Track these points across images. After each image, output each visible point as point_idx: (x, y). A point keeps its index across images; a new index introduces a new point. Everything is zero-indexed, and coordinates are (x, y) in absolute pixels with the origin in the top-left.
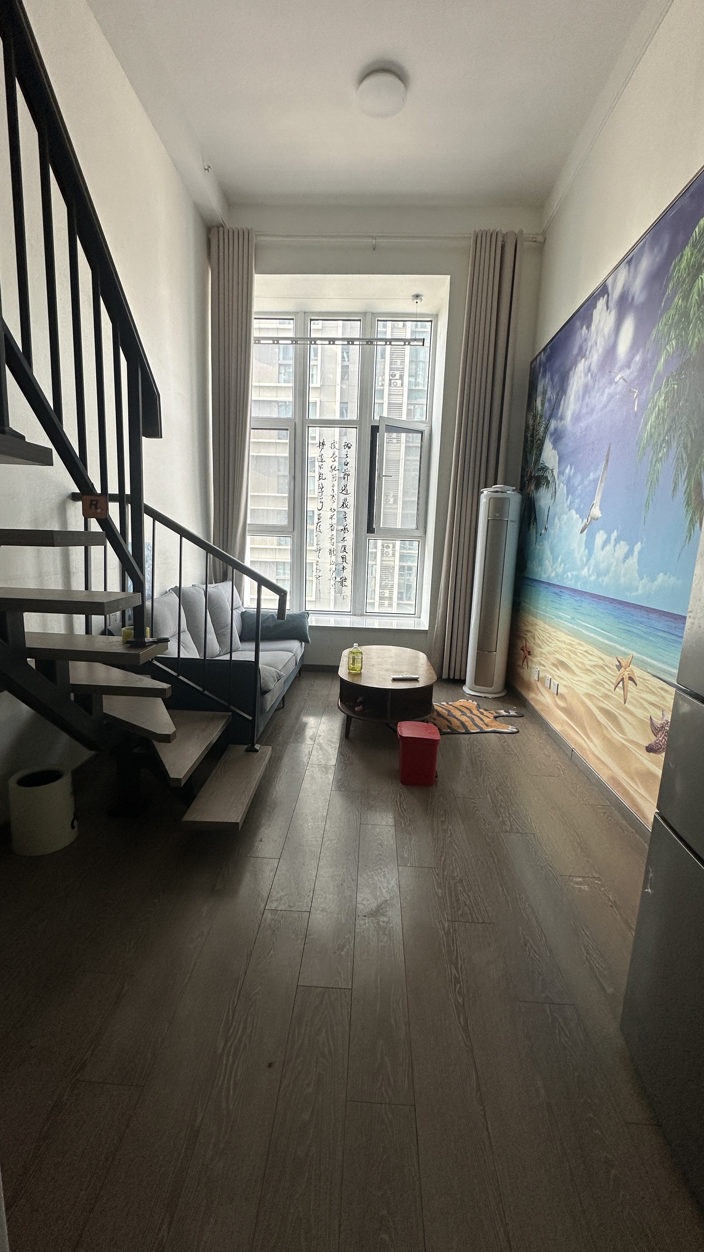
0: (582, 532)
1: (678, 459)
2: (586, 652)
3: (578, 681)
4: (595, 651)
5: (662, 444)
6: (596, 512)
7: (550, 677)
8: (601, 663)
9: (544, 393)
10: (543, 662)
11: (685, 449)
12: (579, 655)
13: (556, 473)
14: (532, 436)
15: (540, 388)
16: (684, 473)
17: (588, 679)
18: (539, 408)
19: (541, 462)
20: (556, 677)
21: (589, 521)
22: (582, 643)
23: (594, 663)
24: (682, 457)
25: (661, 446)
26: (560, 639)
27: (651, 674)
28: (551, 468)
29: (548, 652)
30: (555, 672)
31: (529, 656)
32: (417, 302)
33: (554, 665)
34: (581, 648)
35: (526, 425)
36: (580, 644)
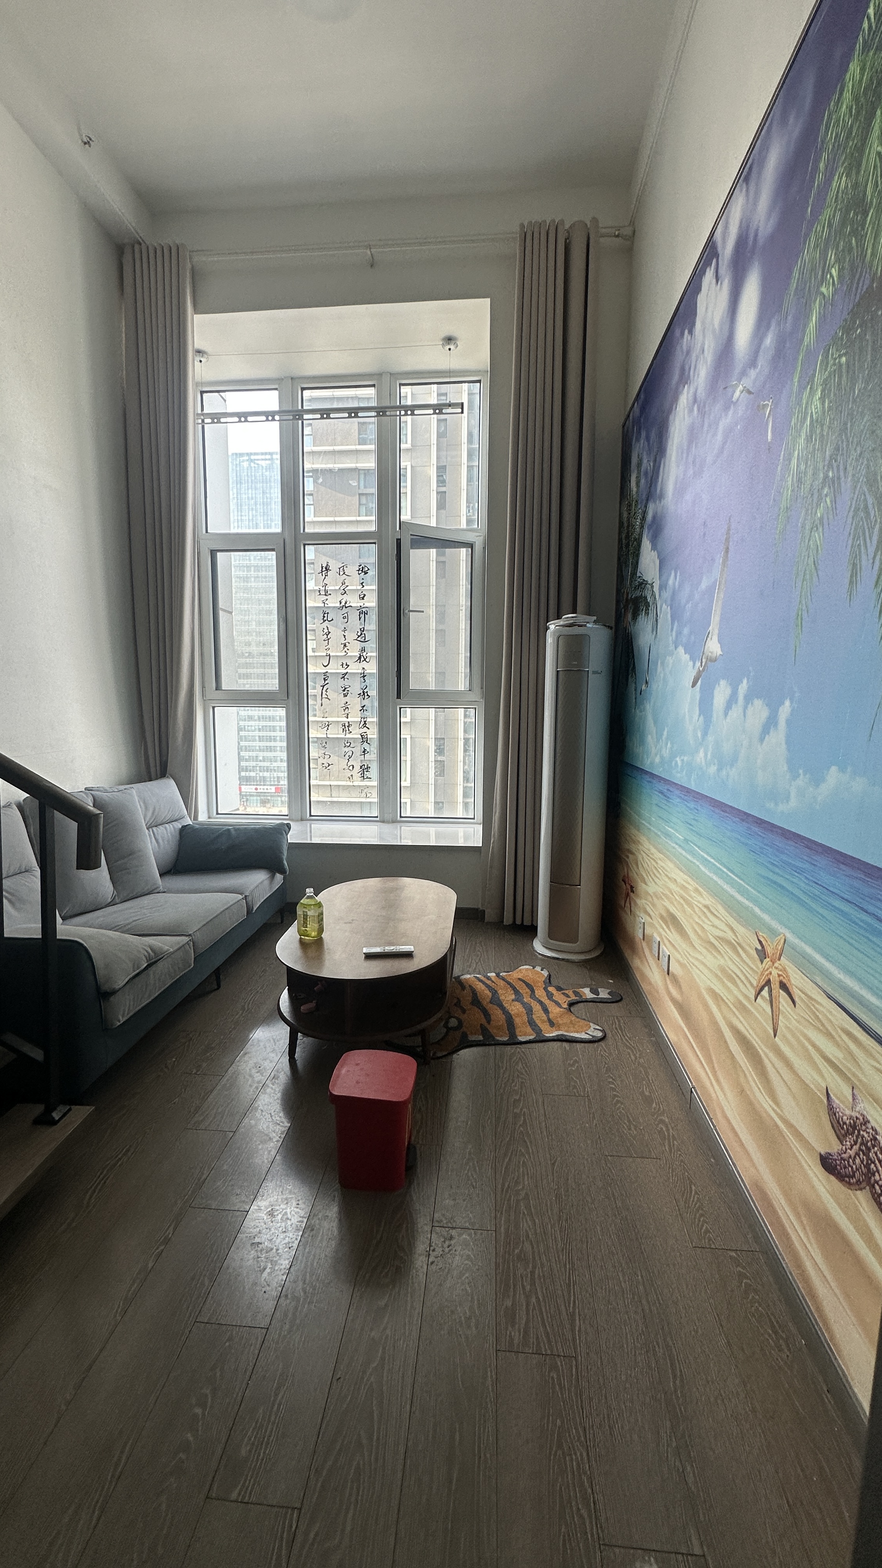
0: (694, 684)
1: (857, 510)
2: (707, 907)
3: (697, 959)
4: (720, 908)
5: (822, 488)
6: (714, 647)
7: (658, 939)
8: (730, 935)
9: (639, 465)
10: (648, 909)
11: (871, 486)
12: (697, 909)
13: (656, 589)
14: (627, 537)
15: (634, 460)
16: (871, 538)
17: (711, 960)
18: (634, 489)
19: (638, 574)
20: (666, 942)
21: (703, 664)
22: (700, 889)
23: (721, 934)
24: (866, 507)
25: (820, 495)
26: (669, 875)
27: (824, 992)
28: (650, 582)
29: (654, 893)
30: (666, 932)
31: (632, 894)
32: (450, 349)
33: (662, 917)
34: (701, 899)
35: (619, 523)
36: (696, 890)
